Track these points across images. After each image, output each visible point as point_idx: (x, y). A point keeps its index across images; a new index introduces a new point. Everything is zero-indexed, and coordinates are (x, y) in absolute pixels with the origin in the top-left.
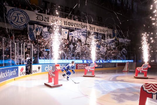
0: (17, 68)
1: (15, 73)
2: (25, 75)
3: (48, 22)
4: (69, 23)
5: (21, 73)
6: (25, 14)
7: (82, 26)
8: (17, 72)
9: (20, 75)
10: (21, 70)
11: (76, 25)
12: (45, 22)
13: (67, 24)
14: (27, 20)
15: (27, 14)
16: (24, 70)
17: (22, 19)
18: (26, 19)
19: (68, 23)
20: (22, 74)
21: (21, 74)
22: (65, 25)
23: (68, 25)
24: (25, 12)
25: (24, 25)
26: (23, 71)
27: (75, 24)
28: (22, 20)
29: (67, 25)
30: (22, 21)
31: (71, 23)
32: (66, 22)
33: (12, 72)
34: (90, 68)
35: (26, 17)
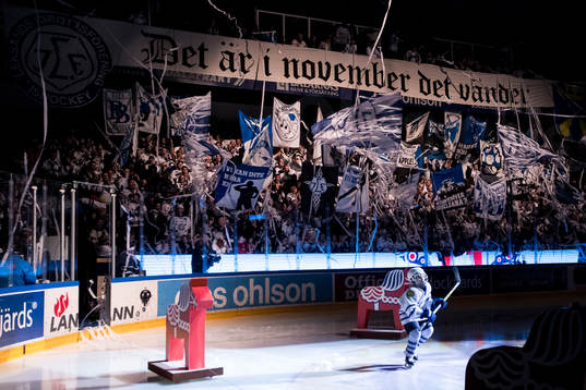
0: (40, 298)
1: (28, 321)
2: (75, 329)
4: (309, 67)
5: (58, 320)
6: (89, 39)
7: (379, 76)
8: (38, 315)
9: (53, 330)
10: (56, 307)
11: (344, 76)
12: (185, 69)
13: (300, 72)
14: (100, 64)
15: (98, 35)
16: (73, 309)
17: (75, 59)
18: (96, 64)
19: (304, 65)
20: (61, 325)
21: (56, 325)
22: (287, 75)
23: (305, 75)
24: (90, 29)
25: (84, 91)
26: (67, 313)
27: (340, 70)
28: (74, 65)
29: (296, 76)
30: (75, 70)
31: (320, 63)
32: (295, 62)
33: (14, 315)
34: (383, 297)
35: (93, 53)
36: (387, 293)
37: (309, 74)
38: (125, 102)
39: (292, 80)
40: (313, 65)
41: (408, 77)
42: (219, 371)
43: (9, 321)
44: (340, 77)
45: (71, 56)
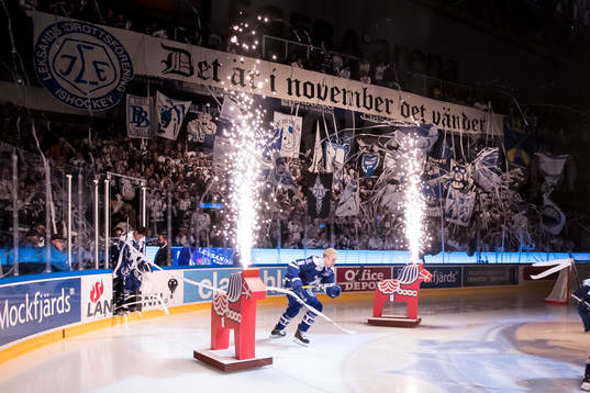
0: (77, 284)
1: (66, 307)
2: (109, 315)
3: (214, 84)
4: (309, 87)
5: (94, 306)
6: (113, 48)
7: (368, 99)
8: (76, 301)
9: (89, 315)
10: (92, 293)
11: (339, 97)
12: (199, 81)
13: (301, 92)
14: (122, 72)
15: (120, 45)
16: (108, 294)
17: (100, 66)
18: (119, 71)
19: (305, 85)
20: (97, 310)
21: (92, 311)
22: (290, 93)
23: (305, 94)
24: (114, 39)
25: (107, 96)
26: (102, 299)
27: (336, 92)
28: (98, 71)
29: (298, 95)
30: (99, 76)
31: (319, 85)
32: (297, 82)
33: (53, 300)
34: (398, 289)
35: (116, 61)
36: (402, 286)
37: (309, 93)
38: (146, 108)
39: (294, 97)
40: (312, 86)
41: (392, 102)
42: (269, 361)
43: (48, 306)
44: (335, 98)
45: (95, 63)
